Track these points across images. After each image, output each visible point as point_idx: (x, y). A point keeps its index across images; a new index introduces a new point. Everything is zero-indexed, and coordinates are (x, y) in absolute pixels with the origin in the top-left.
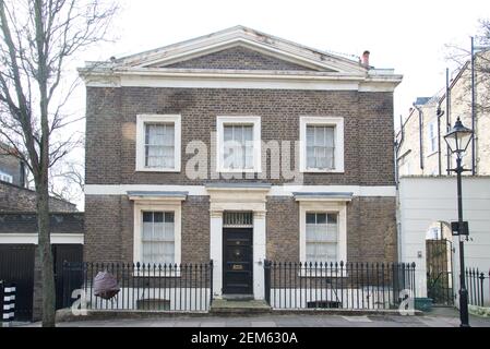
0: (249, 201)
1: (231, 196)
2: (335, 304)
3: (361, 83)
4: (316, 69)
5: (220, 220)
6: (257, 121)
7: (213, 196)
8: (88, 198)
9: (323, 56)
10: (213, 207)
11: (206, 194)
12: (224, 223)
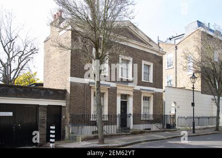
0: (129, 91)
1: (124, 88)
2: (150, 129)
3: (157, 52)
4: (147, 44)
5: (120, 97)
6: (131, 59)
7: (118, 88)
8: (72, 83)
9: (150, 40)
10: (118, 92)
11: (116, 86)
12: (121, 99)
